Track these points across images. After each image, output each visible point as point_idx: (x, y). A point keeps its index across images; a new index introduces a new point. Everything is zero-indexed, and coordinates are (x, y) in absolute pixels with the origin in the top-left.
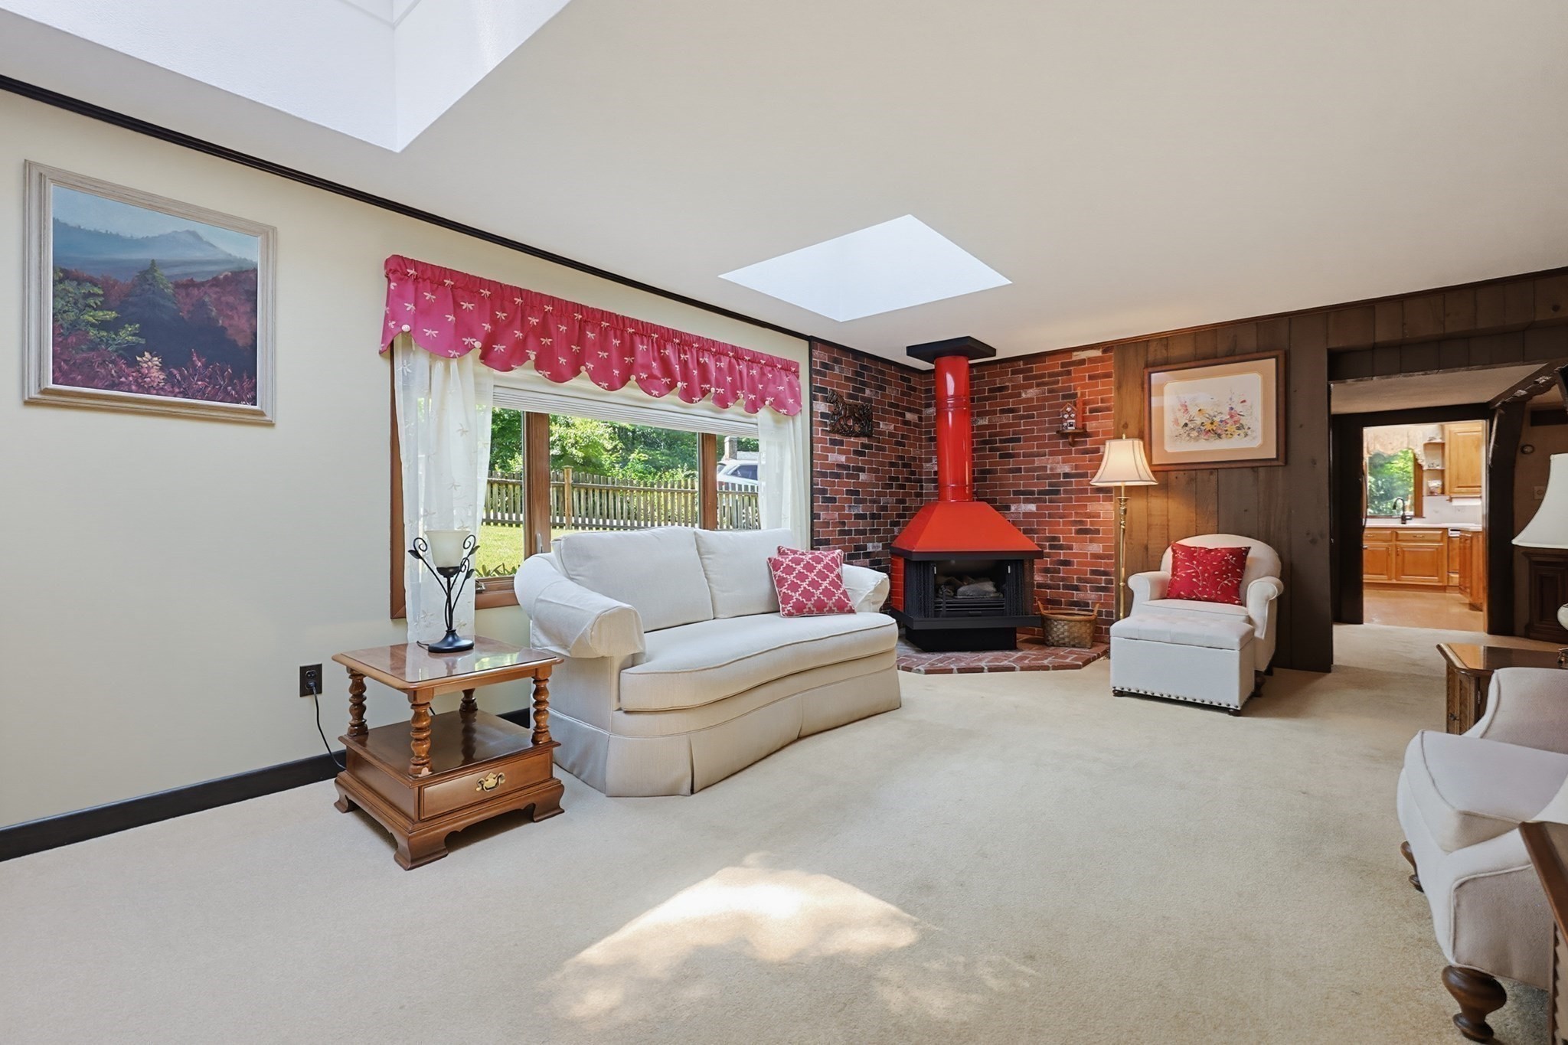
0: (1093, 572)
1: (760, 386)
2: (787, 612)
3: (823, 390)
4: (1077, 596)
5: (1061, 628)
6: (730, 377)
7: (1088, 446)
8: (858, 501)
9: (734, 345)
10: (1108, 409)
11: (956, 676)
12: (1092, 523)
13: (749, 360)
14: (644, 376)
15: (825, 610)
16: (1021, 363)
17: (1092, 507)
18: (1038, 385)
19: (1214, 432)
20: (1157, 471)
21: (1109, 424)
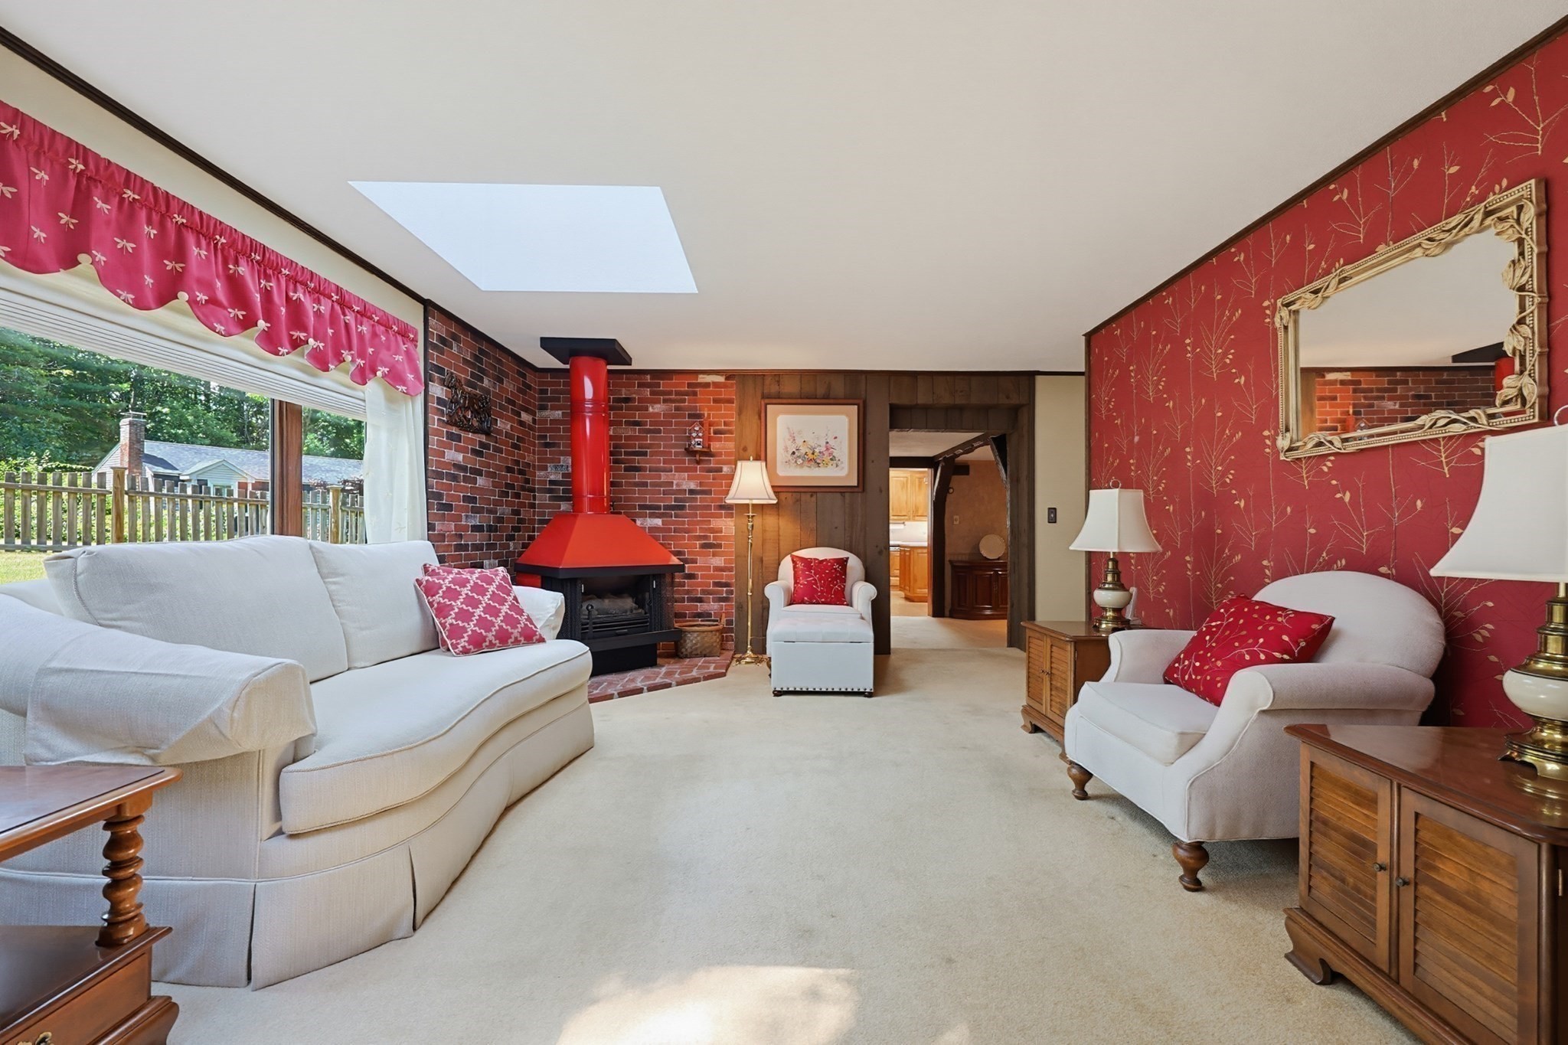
0: (716, 584)
1: (370, 350)
2: (461, 649)
3: (440, 370)
4: (701, 607)
5: (692, 640)
6: (331, 328)
7: (712, 465)
8: (475, 510)
9: (341, 285)
10: (730, 432)
11: (616, 701)
12: (715, 538)
13: (358, 312)
14: (202, 297)
15: (510, 641)
16: (649, 377)
17: (715, 523)
18: (665, 401)
19: (813, 461)
20: (777, 490)
21: (731, 446)
